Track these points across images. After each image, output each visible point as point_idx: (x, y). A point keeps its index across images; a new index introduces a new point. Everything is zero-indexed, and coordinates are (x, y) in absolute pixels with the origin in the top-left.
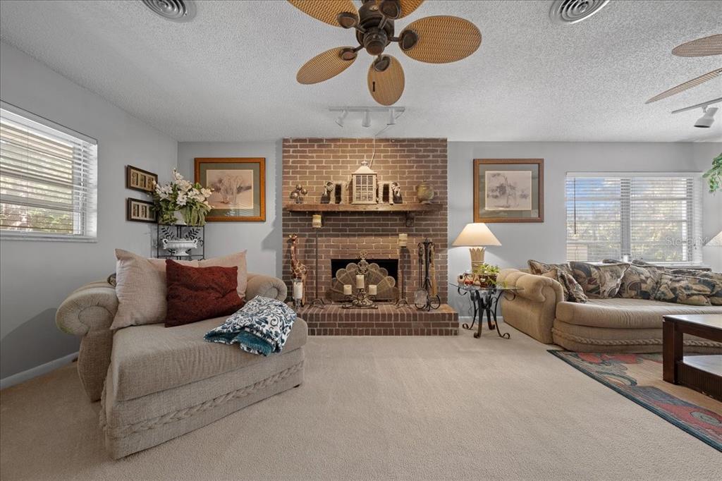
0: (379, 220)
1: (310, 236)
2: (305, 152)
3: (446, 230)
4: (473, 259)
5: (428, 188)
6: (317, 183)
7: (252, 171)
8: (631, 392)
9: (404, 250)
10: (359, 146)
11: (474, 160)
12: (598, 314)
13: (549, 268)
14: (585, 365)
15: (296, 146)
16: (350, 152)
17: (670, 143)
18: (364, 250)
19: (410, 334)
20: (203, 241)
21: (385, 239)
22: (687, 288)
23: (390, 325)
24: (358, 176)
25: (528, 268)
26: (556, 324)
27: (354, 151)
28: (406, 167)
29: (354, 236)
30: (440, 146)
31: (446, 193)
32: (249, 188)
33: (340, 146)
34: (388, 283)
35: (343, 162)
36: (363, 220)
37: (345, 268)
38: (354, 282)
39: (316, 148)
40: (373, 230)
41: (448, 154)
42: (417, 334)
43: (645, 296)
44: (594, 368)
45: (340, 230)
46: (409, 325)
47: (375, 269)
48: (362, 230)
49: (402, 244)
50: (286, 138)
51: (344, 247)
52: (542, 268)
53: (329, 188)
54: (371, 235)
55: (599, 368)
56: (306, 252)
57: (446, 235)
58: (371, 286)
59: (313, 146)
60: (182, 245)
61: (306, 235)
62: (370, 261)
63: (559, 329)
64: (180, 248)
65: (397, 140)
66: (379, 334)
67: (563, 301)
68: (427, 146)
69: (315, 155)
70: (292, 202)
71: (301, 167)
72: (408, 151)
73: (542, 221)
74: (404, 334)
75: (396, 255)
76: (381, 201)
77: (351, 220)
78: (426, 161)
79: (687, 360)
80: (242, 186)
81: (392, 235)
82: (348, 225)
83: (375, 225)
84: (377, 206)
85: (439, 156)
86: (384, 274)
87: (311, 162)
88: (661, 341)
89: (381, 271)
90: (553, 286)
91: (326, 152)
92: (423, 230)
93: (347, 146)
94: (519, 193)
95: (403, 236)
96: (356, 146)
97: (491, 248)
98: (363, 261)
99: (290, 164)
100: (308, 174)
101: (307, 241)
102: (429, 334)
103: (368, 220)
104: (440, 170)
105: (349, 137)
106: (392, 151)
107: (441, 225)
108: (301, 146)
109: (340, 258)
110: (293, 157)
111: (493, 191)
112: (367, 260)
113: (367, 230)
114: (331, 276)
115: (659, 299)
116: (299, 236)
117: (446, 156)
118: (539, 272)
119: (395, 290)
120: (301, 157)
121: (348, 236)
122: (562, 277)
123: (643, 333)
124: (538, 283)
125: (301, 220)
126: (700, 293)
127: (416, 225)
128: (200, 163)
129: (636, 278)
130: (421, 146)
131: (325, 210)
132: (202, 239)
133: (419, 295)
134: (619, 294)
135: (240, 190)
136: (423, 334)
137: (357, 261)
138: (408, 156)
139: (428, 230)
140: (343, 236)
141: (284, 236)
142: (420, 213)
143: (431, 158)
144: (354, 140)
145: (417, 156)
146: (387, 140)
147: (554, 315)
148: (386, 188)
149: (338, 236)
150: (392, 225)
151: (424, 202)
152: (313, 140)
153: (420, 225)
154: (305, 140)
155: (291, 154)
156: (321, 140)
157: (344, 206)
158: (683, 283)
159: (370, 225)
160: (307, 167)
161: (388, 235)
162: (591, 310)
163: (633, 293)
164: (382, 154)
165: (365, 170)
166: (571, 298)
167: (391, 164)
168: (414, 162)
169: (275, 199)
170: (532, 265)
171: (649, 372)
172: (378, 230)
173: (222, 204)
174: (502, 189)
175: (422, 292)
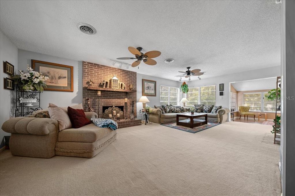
0: (118, 94)
1: (94, 98)
2: (92, 68)
3: (136, 98)
4: (143, 105)
5: (133, 86)
6: (97, 80)
7: (67, 71)
8: (173, 127)
9: (126, 103)
10: (112, 70)
11: (142, 79)
12: (167, 116)
13: (158, 107)
14: (166, 125)
15: (89, 65)
16: (109, 71)
17: (175, 81)
18: (114, 103)
19: (130, 126)
20: (39, 99)
21: (120, 100)
22: (178, 110)
23: (125, 125)
24: (113, 80)
25: (154, 107)
26: (161, 118)
27: (110, 71)
28: (126, 79)
29: (111, 98)
30: (135, 74)
31: (136, 87)
32: (65, 77)
33: (106, 68)
34: (121, 113)
35: (107, 74)
36: (113, 94)
37: (108, 109)
38: (112, 113)
39: (97, 67)
40: (116, 97)
41: (137, 76)
42: (132, 126)
43: (173, 112)
44: (168, 126)
45: (106, 97)
46: (130, 124)
47: (117, 109)
48: (113, 97)
49: (126, 101)
50: (84, 61)
51: (107, 102)
52: (157, 107)
53: (104, 82)
54: (116, 98)
55: (169, 125)
56: (93, 104)
57: (136, 99)
58: (118, 114)
59: (96, 66)
60: (30, 101)
61: (93, 98)
62: (116, 107)
63: (161, 120)
64: (29, 103)
65: (124, 70)
66: (122, 128)
67: (162, 114)
68: (132, 73)
69: (96, 70)
70: (87, 86)
71: (90, 73)
72: (127, 74)
73: (156, 96)
74: (129, 127)
75: (123, 105)
76: (120, 88)
77: (109, 93)
78: (131, 78)
79: (179, 121)
80: (61, 76)
81: (122, 99)
82: (108, 95)
83: (117, 95)
84: (119, 90)
85: (134, 77)
86: (120, 111)
87: (95, 72)
88: (176, 120)
89: (119, 110)
90: (160, 111)
91: (100, 69)
92: (131, 97)
93: (108, 69)
94: (152, 89)
95: (126, 99)
96: (111, 69)
97: (147, 103)
98: (114, 106)
99: (86, 71)
100: (93, 76)
101: (93, 100)
102: (135, 126)
103: (115, 94)
104: (135, 81)
105: (109, 66)
106: (122, 73)
107: (135, 96)
108: (91, 65)
109: (106, 106)
110: (87, 69)
111: (146, 88)
112: (115, 106)
113: (115, 97)
114: (102, 112)
115: (175, 113)
116: (90, 98)
117: (136, 77)
118: (156, 108)
119: (123, 115)
120: (91, 69)
121: (109, 98)
122: (161, 109)
123: (173, 119)
124: (158, 110)
125: (91, 92)
126: (180, 111)
127: (129, 96)
128: (35, 62)
129: (171, 109)
130: (130, 73)
131: (102, 89)
132: (39, 98)
133: (132, 116)
134: (169, 112)
135: (60, 78)
136: (133, 126)
137: (111, 107)
138: (127, 76)
139: (132, 97)
140: (107, 98)
141: (83, 98)
142: (130, 92)
143: (133, 77)
144: (111, 67)
145: (129, 76)
146: (121, 70)
147: (160, 117)
148: (122, 84)
149: (105, 98)
150: (122, 96)
151: (132, 90)
152: (96, 65)
153: (130, 96)
154: (92, 64)
155: (86, 67)
156: (99, 65)
157: (108, 89)
158: (178, 109)
159: (116, 95)
160: (93, 74)
161: (121, 99)
162: (167, 115)
163: (171, 112)
164: (119, 74)
165: (115, 78)
166: (163, 113)
167: (122, 77)
168: (128, 77)
169: (78, 83)
170: (155, 107)
171: (175, 125)
172: (118, 97)
173: (49, 83)
174: (148, 87)
175: (132, 115)
